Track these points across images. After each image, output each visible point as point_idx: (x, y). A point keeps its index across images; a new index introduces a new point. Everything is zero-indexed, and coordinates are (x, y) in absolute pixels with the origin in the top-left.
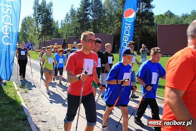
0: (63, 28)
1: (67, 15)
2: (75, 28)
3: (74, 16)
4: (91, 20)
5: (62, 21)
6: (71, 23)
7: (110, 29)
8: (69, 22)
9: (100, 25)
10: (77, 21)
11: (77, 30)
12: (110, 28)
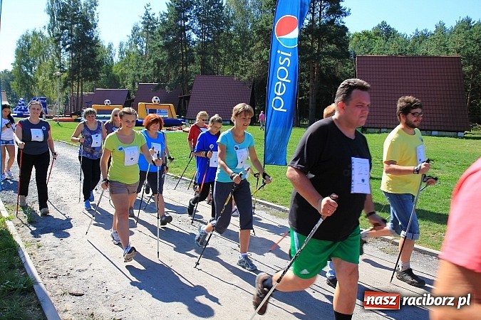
0: (124, 63)
1: (135, 29)
2: (154, 62)
3: (153, 34)
4: (194, 43)
5: (121, 45)
6: (144, 50)
7: (242, 66)
8: (139, 48)
9: (216, 54)
10: (159, 46)
11: (158, 66)
12: (243, 63)
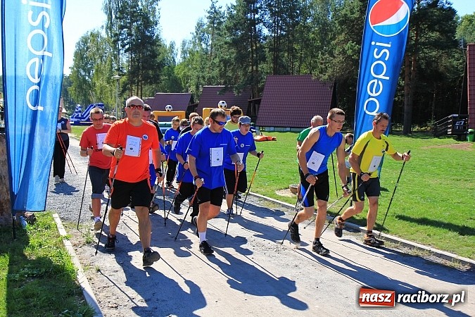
0: (187, 63)
1: (200, 25)
2: (220, 61)
3: (219, 29)
4: (265, 38)
5: (184, 44)
6: (209, 48)
7: (322, 64)
8: (204, 46)
9: (291, 50)
10: (226, 43)
11: (225, 66)
12: (323, 60)
